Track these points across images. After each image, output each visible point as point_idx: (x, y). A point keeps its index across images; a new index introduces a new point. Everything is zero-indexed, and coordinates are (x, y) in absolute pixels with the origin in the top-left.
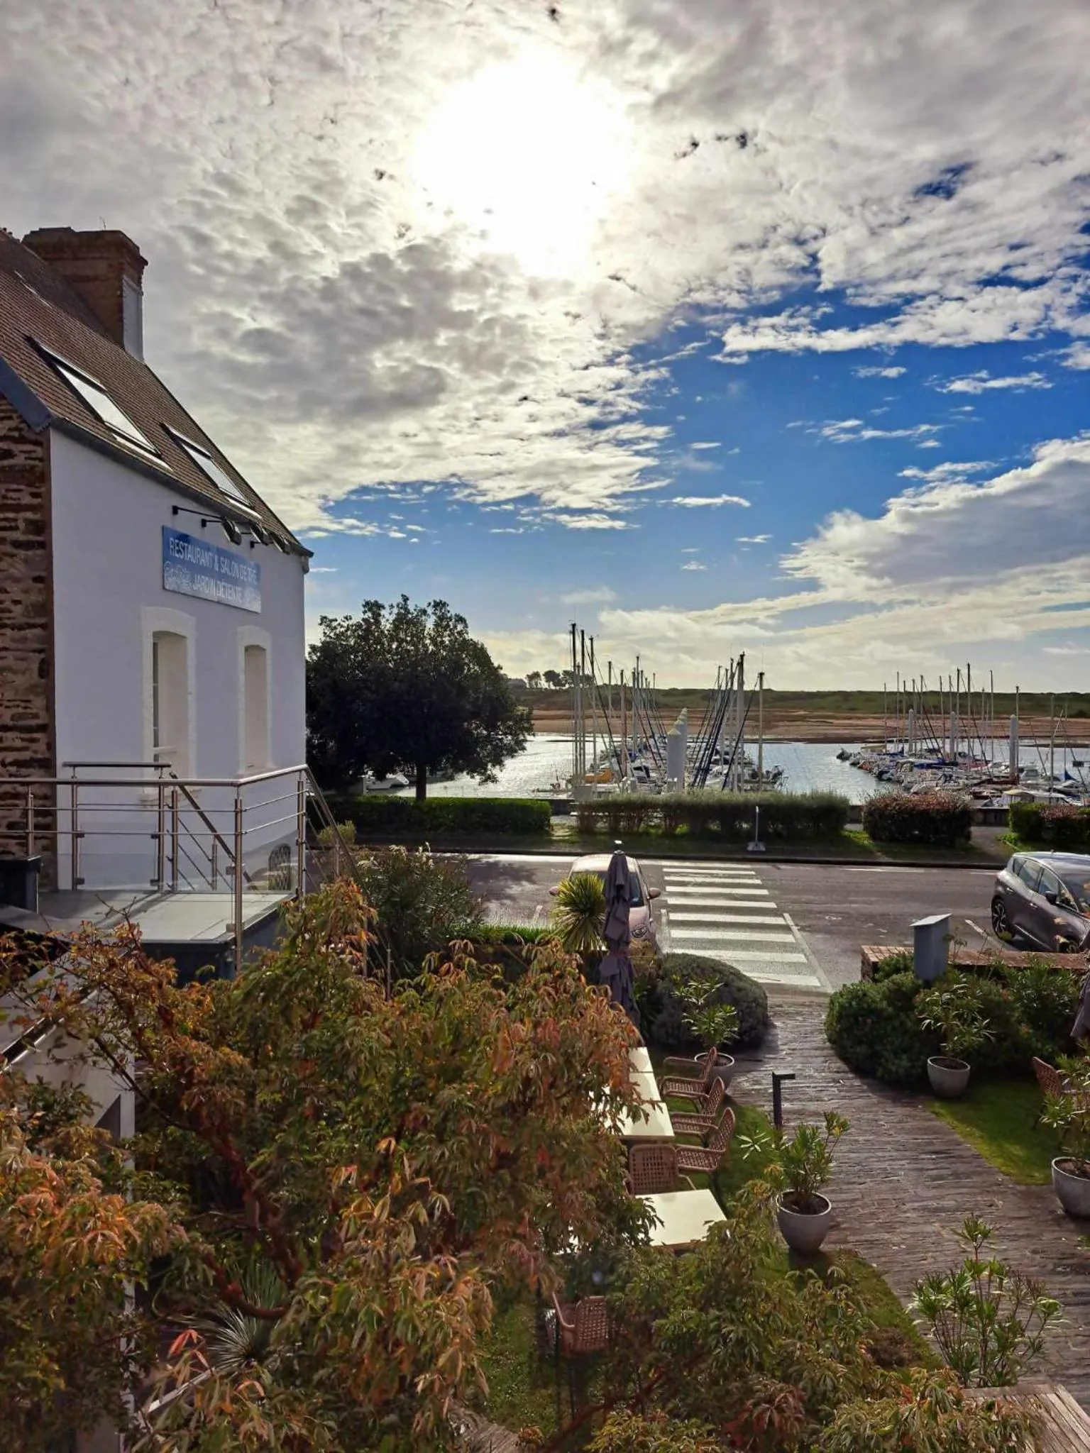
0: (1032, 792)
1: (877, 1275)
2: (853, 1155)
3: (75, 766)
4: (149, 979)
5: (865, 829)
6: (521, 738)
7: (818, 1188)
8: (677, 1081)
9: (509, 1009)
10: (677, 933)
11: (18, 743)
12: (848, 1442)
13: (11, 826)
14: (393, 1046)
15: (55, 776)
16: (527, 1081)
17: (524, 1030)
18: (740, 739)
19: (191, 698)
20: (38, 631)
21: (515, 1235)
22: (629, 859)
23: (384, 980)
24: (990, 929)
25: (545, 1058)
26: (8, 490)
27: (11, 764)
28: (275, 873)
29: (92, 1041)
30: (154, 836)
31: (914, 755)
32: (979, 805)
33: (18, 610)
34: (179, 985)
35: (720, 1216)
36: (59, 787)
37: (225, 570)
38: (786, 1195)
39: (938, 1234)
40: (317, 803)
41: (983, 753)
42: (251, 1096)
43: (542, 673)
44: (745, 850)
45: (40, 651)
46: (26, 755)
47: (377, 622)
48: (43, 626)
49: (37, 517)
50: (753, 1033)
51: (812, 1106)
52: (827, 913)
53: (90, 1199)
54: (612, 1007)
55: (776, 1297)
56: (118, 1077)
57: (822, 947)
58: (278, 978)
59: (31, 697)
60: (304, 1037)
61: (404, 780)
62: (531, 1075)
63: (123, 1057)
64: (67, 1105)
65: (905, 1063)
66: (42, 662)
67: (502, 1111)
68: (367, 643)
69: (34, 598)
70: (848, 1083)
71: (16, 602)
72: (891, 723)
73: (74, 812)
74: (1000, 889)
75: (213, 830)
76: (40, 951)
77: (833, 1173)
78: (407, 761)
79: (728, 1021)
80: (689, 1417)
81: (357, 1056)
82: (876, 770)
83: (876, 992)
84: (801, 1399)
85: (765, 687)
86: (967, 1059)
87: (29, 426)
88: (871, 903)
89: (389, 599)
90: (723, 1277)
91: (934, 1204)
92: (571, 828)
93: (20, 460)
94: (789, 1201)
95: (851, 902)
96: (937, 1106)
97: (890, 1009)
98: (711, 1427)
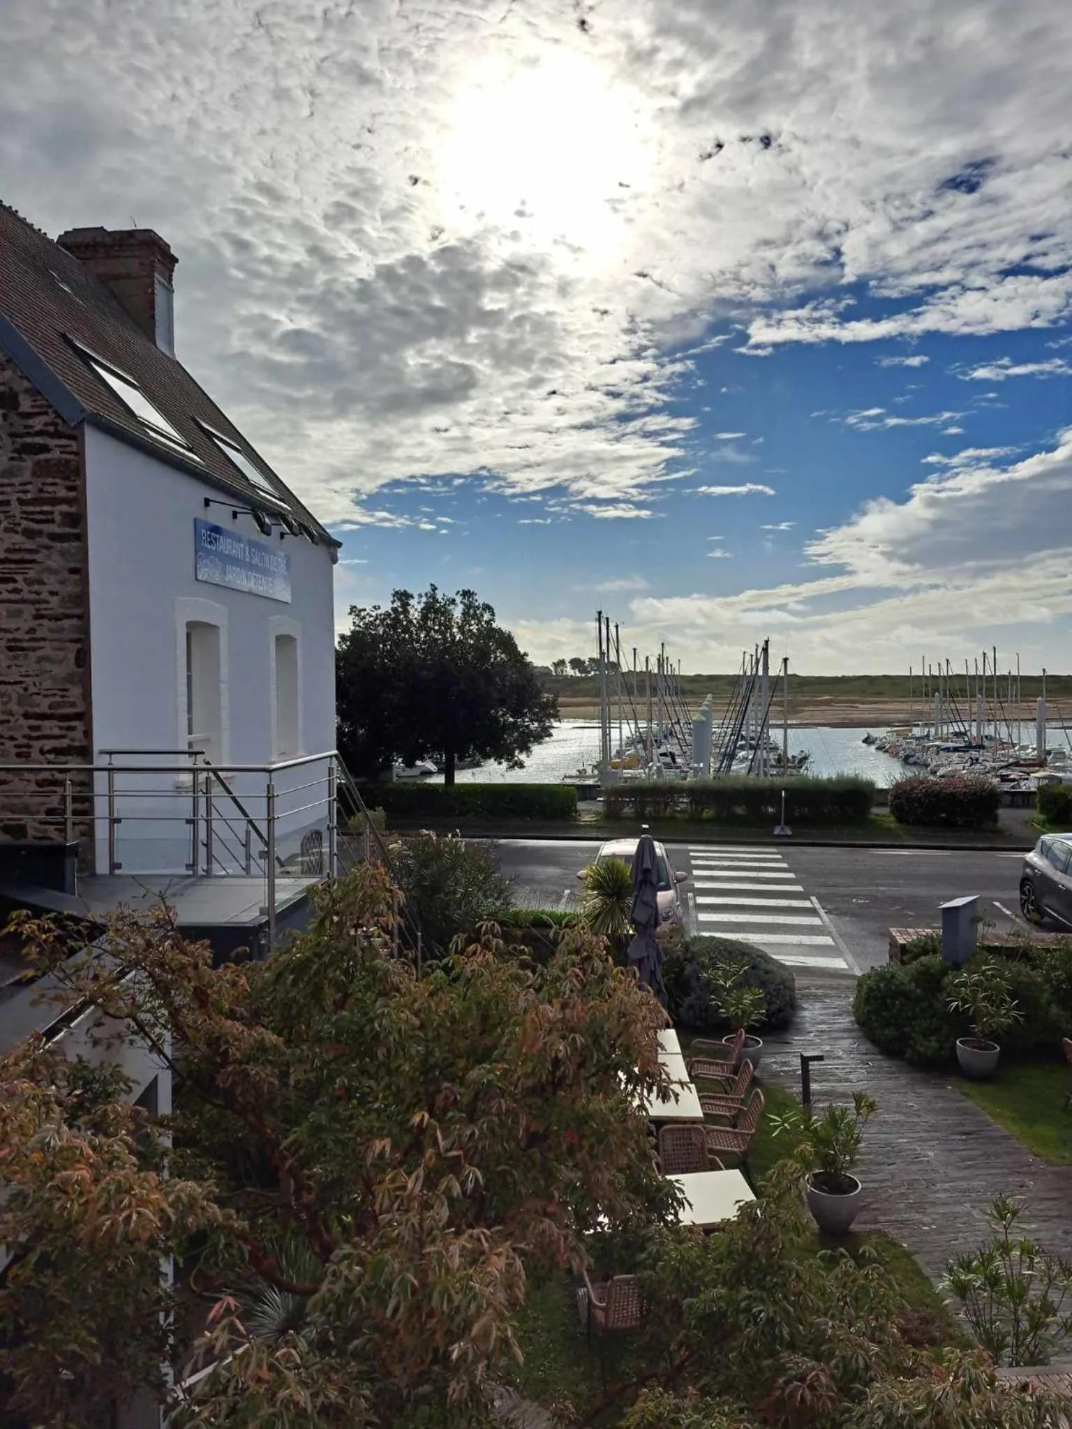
0: (1060, 775)
1: (907, 1255)
2: (882, 1136)
3: (111, 753)
4: (185, 959)
5: (892, 812)
6: (548, 724)
7: (848, 1169)
8: (706, 1063)
9: (538, 990)
10: (703, 917)
11: (57, 732)
12: (880, 1421)
13: (50, 812)
14: (422, 1027)
15: (91, 763)
16: (556, 1062)
17: (552, 1012)
18: (765, 725)
19: (223, 686)
20: (74, 622)
21: (546, 1214)
22: (656, 844)
23: (415, 962)
24: (1019, 912)
25: (574, 1039)
26: (44, 484)
27: (49, 752)
28: (307, 859)
29: (129, 1020)
30: (188, 821)
31: (941, 739)
32: (1006, 787)
33: (55, 600)
34: (215, 966)
35: (750, 1196)
36: (96, 774)
37: (256, 561)
38: (815, 1175)
39: (969, 1214)
40: (348, 789)
41: (1010, 736)
42: (284, 1075)
43: (567, 660)
44: (771, 835)
45: (77, 641)
46: (64, 743)
47: (406, 612)
48: (79, 617)
49: (73, 510)
50: (781, 1015)
51: (841, 1087)
52: (855, 896)
53: (125, 1177)
54: (640, 988)
55: (806, 1276)
56: (155, 1056)
57: (849, 930)
58: (308, 959)
59: (68, 686)
60: (334, 1018)
61: (433, 768)
62: (560, 1055)
63: (160, 1036)
64: (105, 1083)
65: (934, 1044)
66: (79, 651)
67: (531, 1092)
68: (395, 632)
69: (70, 589)
70: (876, 1064)
71: (52, 593)
72: (917, 707)
73: (111, 797)
74: (1028, 870)
75: (245, 814)
76: (79, 932)
77: (862, 1154)
78: (436, 747)
79: (755, 1004)
80: (719, 1394)
81: (386, 1037)
82: (901, 754)
83: (903, 975)
84: (833, 1377)
85: (790, 672)
86: (997, 1039)
87: (64, 421)
88: (898, 886)
89: (418, 590)
90: (752, 1256)
91: (964, 1185)
92: (597, 813)
93: (56, 454)
94: (819, 1182)
95: (877, 885)
96: (967, 1087)
97: (919, 991)
98: (743, 1404)
